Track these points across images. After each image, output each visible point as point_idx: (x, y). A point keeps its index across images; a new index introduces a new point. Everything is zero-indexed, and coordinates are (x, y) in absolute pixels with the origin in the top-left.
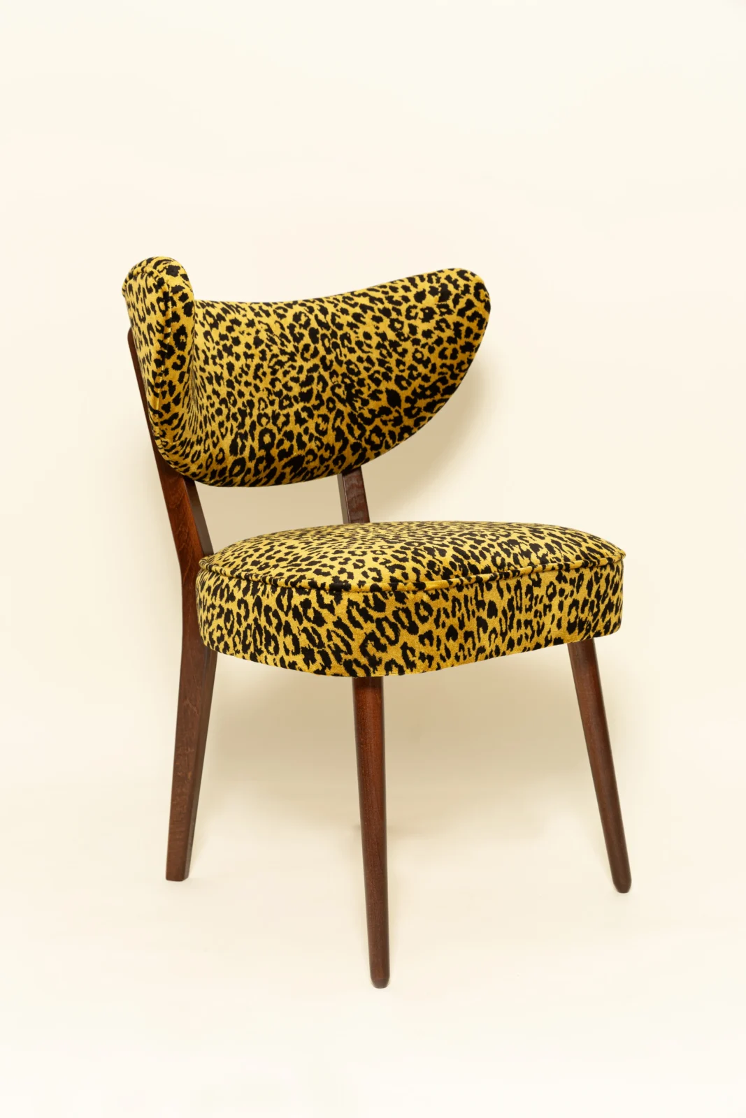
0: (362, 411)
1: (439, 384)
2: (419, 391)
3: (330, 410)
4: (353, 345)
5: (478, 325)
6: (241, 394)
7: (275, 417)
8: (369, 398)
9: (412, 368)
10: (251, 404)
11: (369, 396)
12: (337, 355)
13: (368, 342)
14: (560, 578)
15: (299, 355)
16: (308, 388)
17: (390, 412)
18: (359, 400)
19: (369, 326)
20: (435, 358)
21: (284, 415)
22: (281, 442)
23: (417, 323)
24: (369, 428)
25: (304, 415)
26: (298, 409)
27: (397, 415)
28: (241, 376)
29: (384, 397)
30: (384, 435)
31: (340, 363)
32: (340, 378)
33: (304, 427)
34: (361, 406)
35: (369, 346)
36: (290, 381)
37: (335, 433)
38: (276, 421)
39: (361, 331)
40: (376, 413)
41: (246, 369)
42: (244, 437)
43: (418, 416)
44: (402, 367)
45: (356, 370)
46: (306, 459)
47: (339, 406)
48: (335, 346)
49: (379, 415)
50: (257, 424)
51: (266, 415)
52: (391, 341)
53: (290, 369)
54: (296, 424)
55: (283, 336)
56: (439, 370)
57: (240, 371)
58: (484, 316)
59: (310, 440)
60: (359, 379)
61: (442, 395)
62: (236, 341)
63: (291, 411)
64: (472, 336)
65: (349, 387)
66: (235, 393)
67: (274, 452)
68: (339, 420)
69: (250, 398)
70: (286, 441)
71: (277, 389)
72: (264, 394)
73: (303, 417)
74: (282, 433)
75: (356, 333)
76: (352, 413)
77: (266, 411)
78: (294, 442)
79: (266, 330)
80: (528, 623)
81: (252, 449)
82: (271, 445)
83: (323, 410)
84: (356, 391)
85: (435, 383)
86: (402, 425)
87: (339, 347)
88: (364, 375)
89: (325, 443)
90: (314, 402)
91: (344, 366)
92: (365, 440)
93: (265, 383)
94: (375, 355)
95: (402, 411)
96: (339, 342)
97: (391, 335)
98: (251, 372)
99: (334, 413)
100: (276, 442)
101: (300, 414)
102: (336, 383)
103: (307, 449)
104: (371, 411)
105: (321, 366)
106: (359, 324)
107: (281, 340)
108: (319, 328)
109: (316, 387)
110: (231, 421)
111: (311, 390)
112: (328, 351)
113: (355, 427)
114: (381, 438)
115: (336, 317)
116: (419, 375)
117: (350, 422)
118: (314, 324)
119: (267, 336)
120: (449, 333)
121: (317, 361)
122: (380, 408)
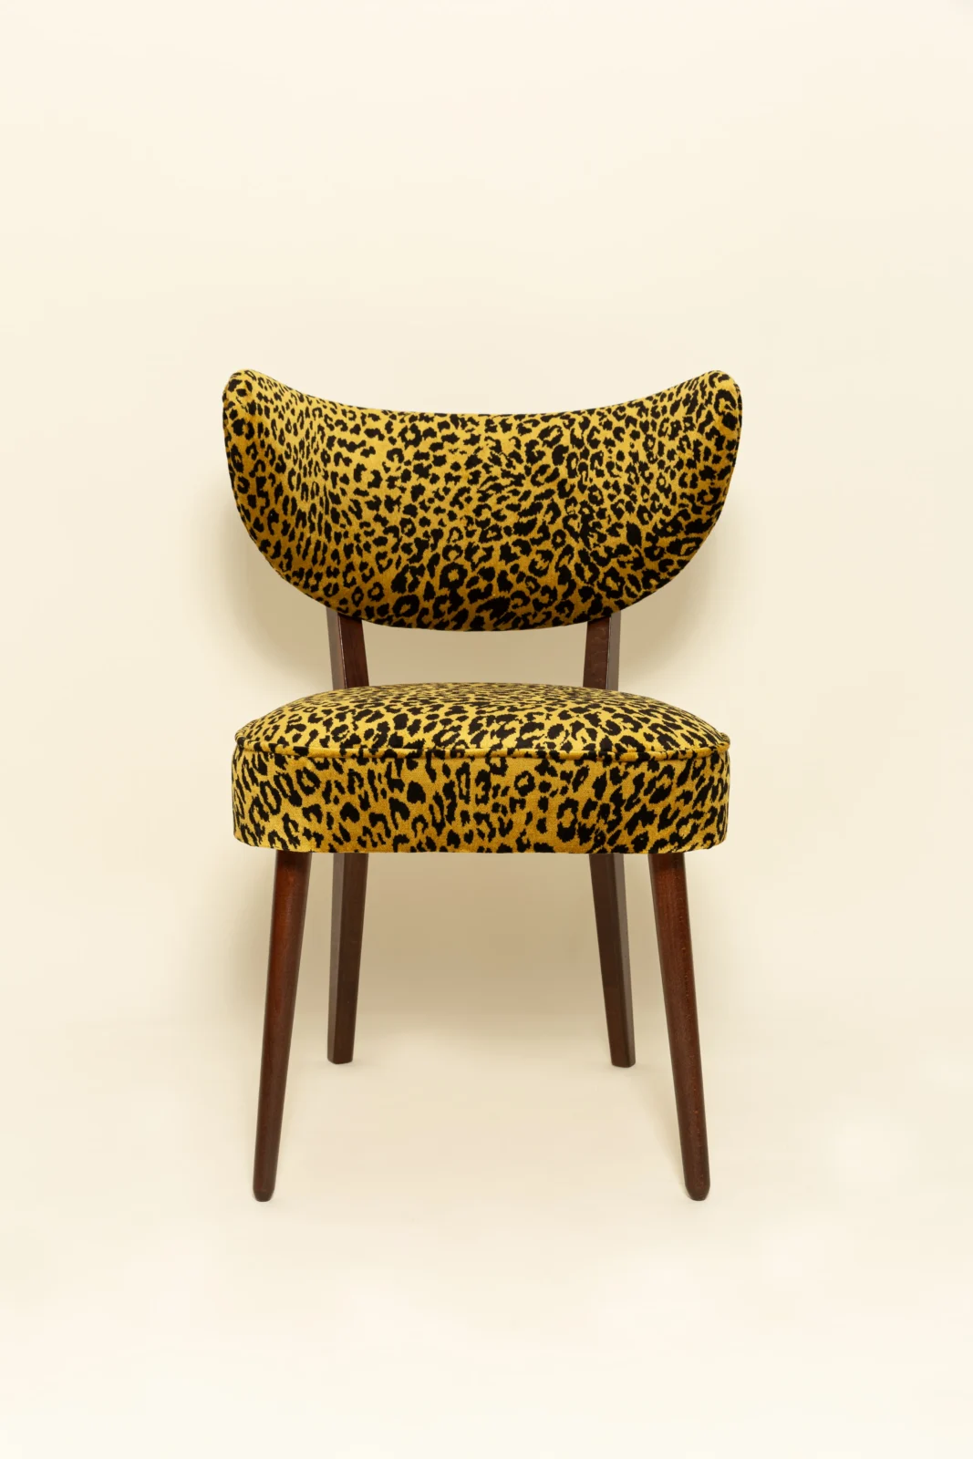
0: (597, 548)
1: (680, 519)
2: (660, 526)
3: (556, 545)
4: (603, 467)
5: (716, 444)
6: (425, 522)
7: (471, 550)
8: (607, 533)
9: (655, 497)
10: (438, 534)
11: (607, 531)
12: (581, 479)
13: (619, 463)
14: (543, 769)
15: (529, 479)
16: (530, 518)
17: (630, 552)
18: (596, 535)
19: (624, 446)
20: (676, 488)
21: (484, 549)
22: (474, 581)
23: (665, 440)
24: (602, 570)
25: (516, 550)
26: (507, 543)
27: (636, 555)
28: (431, 501)
29: (623, 532)
30: (621, 580)
31: (582, 488)
32: (579, 506)
33: (512, 564)
34: (597, 543)
35: (620, 469)
36: (505, 509)
37: (559, 573)
38: (472, 555)
39: (615, 451)
40: (613, 551)
41: (442, 493)
42: (421, 571)
43: (662, 559)
44: (646, 496)
45: (599, 498)
46: (512, 603)
47: (570, 540)
48: (583, 467)
49: (615, 555)
50: (442, 558)
51: (458, 548)
52: (641, 463)
53: (510, 495)
54: (500, 560)
55: (515, 455)
56: (679, 501)
57: (432, 496)
58: (722, 433)
59: (519, 580)
60: (600, 509)
61: (687, 533)
62: (440, 461)
63: (497, 545)
64: (711, 458)
65: (586, 519)
66: (416, 521)
67: (463, 591)
68: (567, 558)
69: (437, 527)
70: (481, 580)
71: (482, 518)
72: (461, 524)
73: (512, 552)
74: (477, 570)
75: (610, 451)
76: (584, 550)
77: (458, 543)
78: (494, 582)
79: (492, 448)
80: (480, 818)
81: (429, 586)
82: (459, 583)
83: (547, 545)
84: (594, 523)
85: (676, 517)
86: (644, 569)
87: (586, 470)
88: (607, 504)
89: (542, 585)
90: (534, 534)
91: (587, 492)
92: (598, 584)
93: (469, 509)
94: (623, 479)
95: (642, 551)
96: (588, 463)
97: (643, 457)
98: (449, 497)
99: (560, 550)
100: (466, 580)
101: (510, 548)
102: (572, 513)
103: (513, 590)
104: (608, 549)
105: (557, 492)
106: (617, 442)
107: (509, 460)
108: (570, 446)
109: (541, 517)
110: (400, 552)
111: (535, 520)
112: (572, 474)
113: (586, 568)
114: (619, 584)
115: (595, 433)
116: (661, 506)
117: (579, 562)
118: (565, 441)
119: (489, 455)
120: (689, 454)
121: (553, 486)
122: (618, 546)
